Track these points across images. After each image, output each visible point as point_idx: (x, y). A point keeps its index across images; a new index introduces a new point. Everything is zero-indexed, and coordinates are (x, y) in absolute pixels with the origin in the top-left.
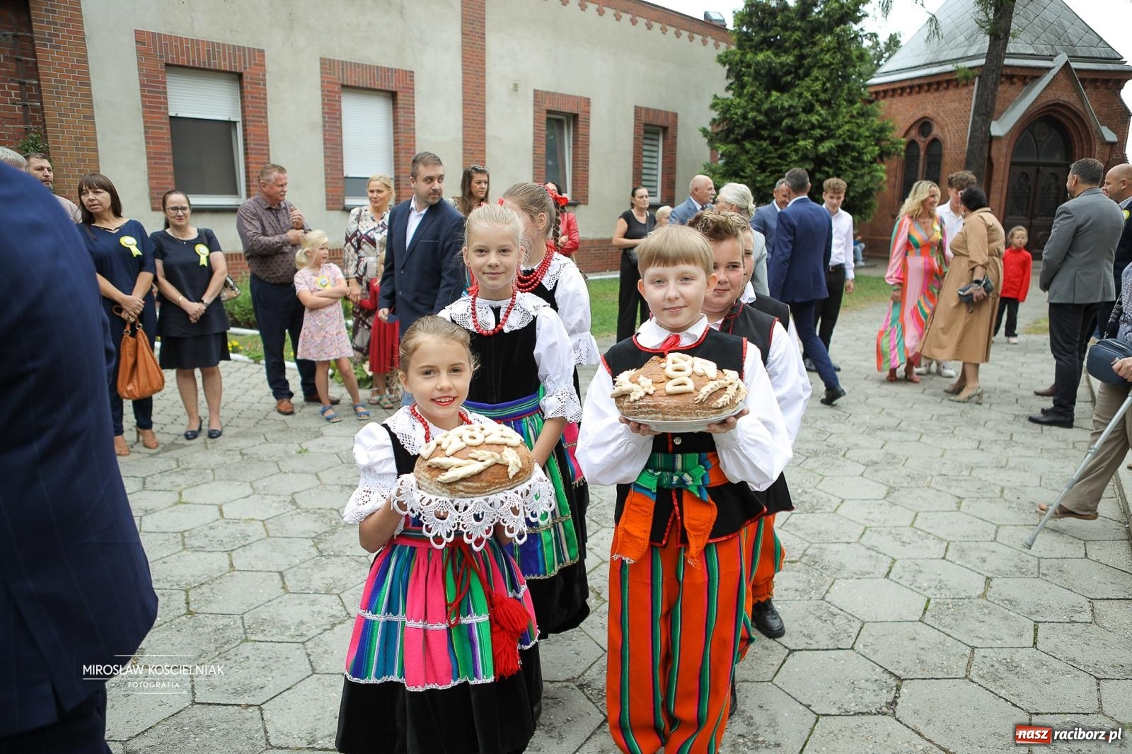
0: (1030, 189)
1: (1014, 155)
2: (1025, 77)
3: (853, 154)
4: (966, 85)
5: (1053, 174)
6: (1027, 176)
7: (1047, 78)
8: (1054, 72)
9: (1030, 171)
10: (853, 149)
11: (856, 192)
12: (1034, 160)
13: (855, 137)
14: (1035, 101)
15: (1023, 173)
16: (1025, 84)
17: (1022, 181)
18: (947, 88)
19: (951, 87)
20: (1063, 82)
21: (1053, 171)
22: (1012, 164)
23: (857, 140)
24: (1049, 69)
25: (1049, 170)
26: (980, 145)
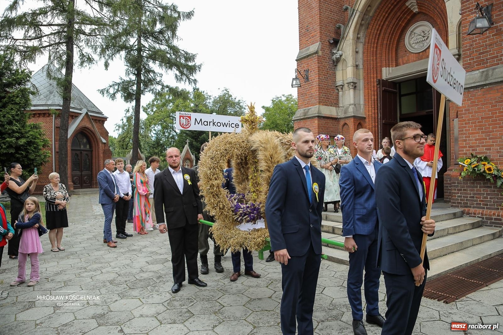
0: (79, 160)
1: (72, 146)
2: (73, 116)
3: (35, 146)
4: (49, 116)
5: (86, 154)
6: (77, 155)
7: (81, 118)
8: (83, 115)
9: (78, 152)
10: (34, 143)
11: (38, 163)
12: (79, 149)
13: (34, 137)
14: (78, 126)
15: (76, 154)
16: (73, 119)
17: (76, 157)
18: (39, 117)
19: (41, 116)
20: (86, 119)
21: (87, 153)
22: (72, 150)
23: (35, 139)
24: (81, 114)
25: (85, 153)
26: (65, 142)
